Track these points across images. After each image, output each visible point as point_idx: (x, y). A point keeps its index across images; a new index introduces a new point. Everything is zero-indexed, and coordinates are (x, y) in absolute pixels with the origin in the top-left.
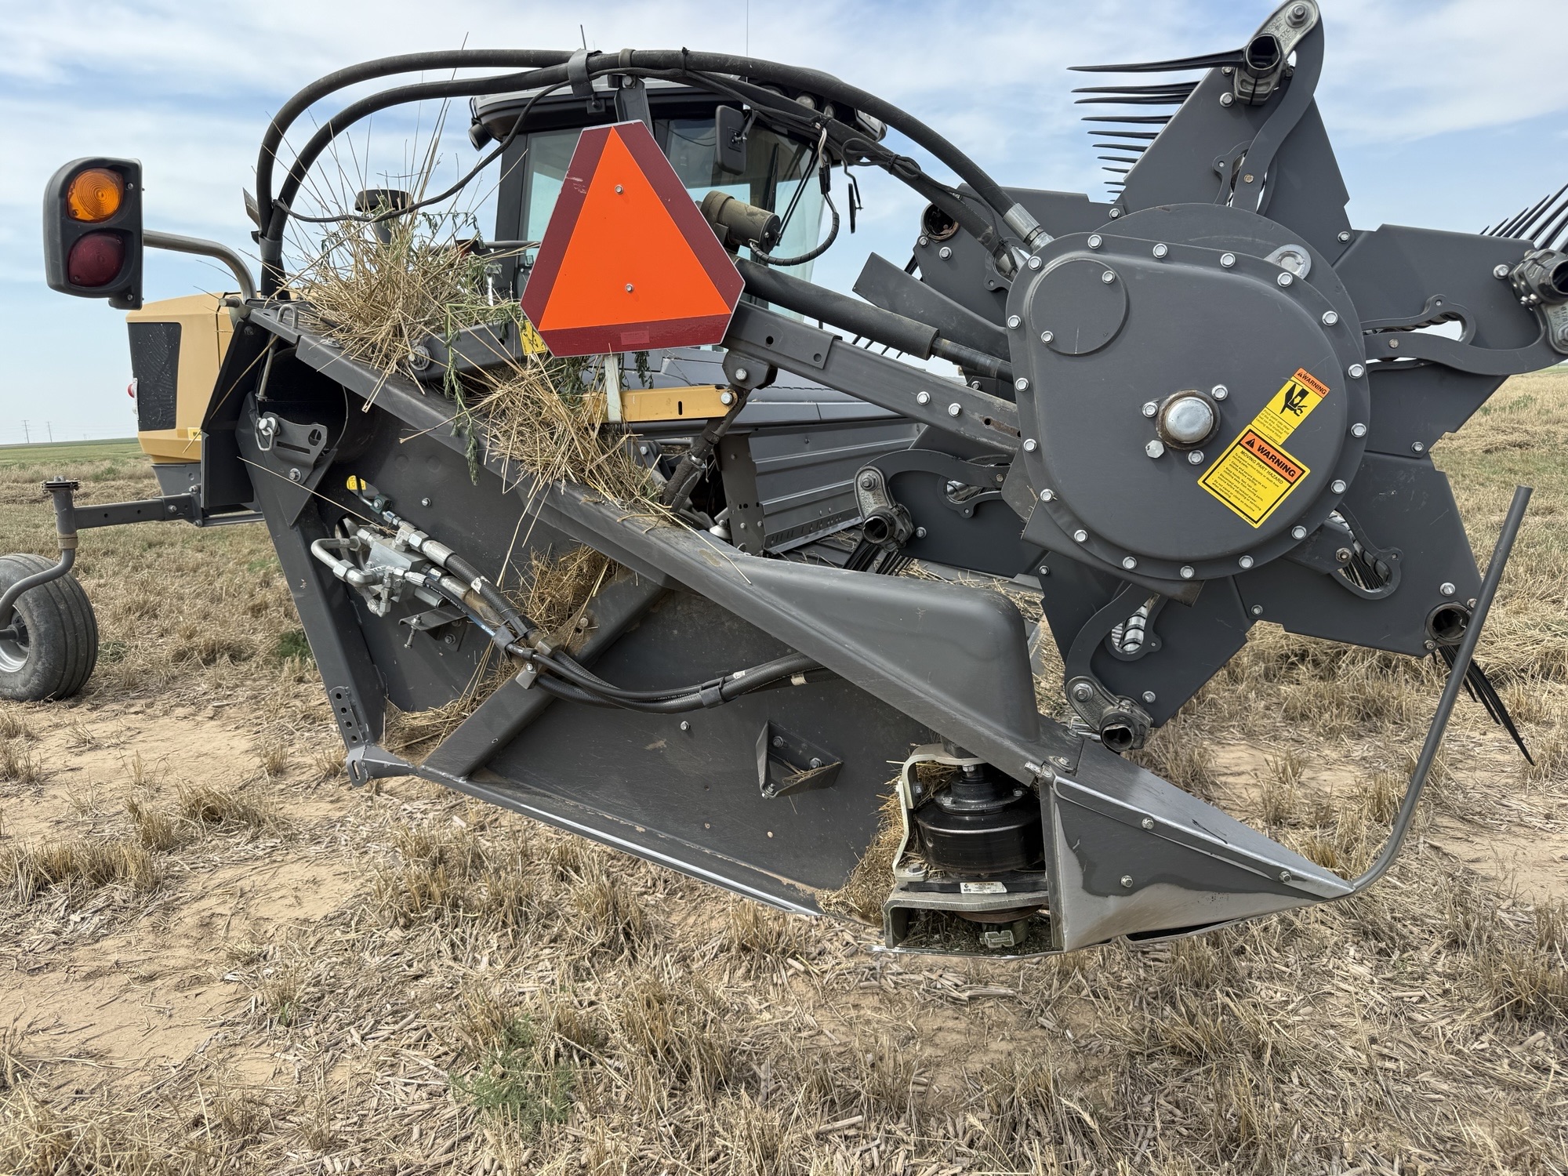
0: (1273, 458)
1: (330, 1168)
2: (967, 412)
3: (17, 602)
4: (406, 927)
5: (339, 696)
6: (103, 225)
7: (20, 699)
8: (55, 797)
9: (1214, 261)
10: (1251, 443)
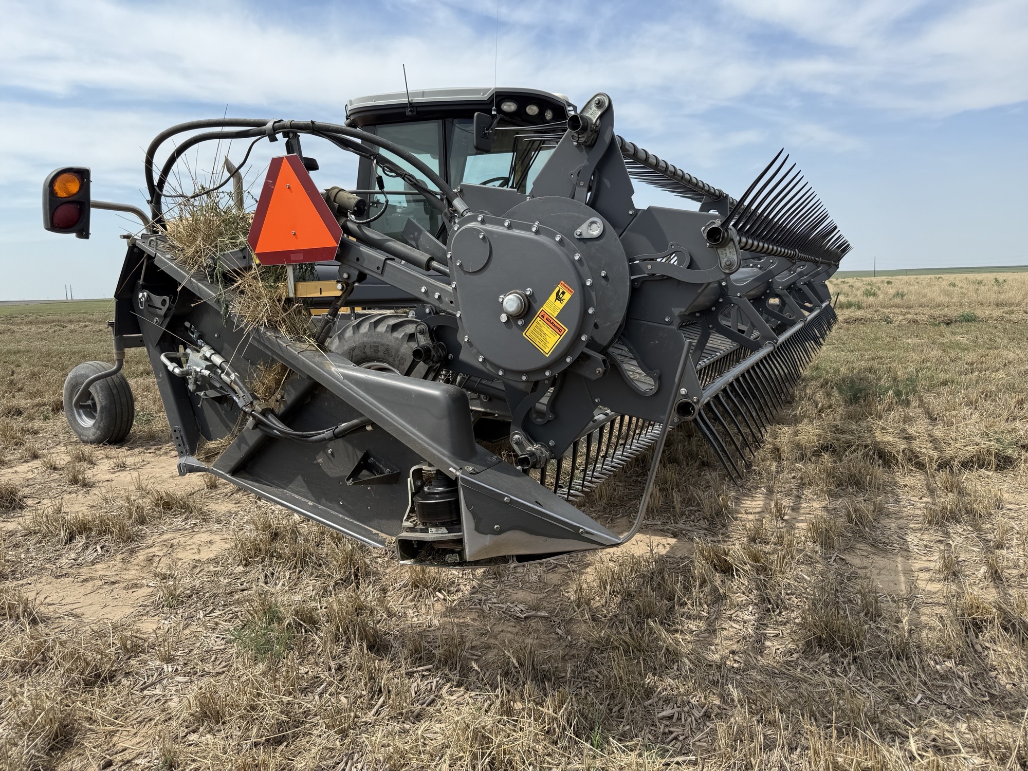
0: (552, 323)
1: (166, 670)
2: (443, 297)
3: (91, 387)
4: (246, 565)
5: (175, 431)
6: (70, 199)
7: (92, 443)
8: (95, 494)
9: (528, 229)
10: (543, 316)
